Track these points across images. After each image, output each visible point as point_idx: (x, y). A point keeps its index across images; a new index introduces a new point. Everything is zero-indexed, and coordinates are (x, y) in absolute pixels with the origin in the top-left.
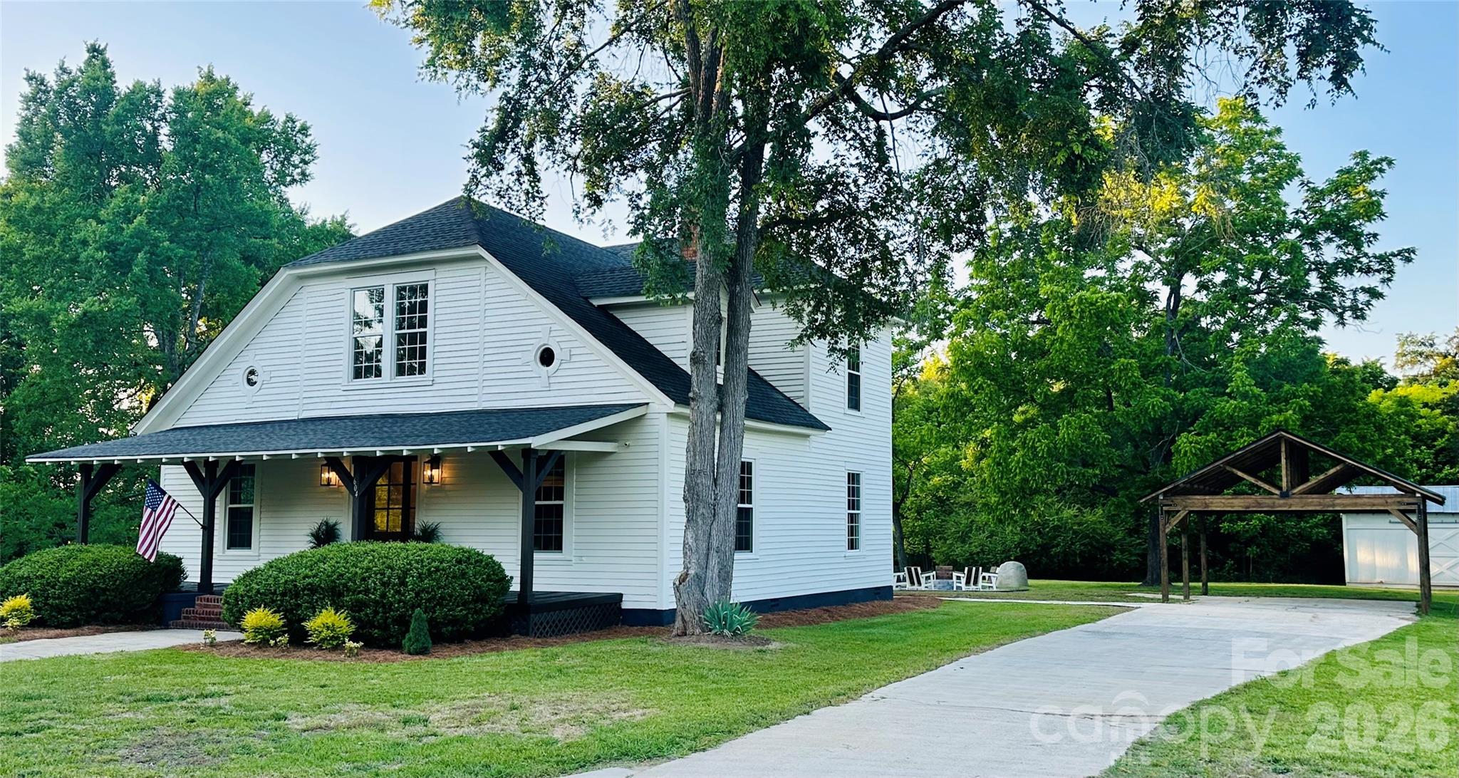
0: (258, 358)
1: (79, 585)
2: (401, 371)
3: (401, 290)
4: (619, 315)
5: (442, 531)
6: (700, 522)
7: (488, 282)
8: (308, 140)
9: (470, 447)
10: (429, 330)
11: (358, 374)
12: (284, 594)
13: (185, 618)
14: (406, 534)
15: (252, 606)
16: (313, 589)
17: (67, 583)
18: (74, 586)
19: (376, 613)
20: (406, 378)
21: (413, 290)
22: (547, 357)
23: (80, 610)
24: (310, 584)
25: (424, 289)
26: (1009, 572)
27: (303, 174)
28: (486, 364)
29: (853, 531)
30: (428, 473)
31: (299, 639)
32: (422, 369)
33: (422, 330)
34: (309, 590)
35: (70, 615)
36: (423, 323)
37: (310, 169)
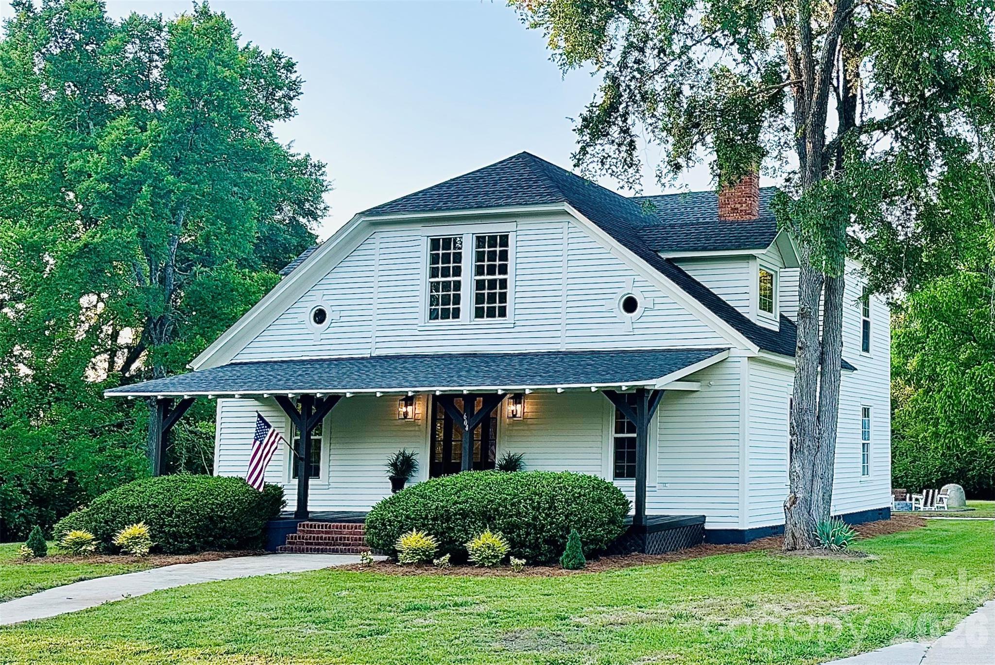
0: (325, 298)
1: (198, 514)
2: (479, 313)
3: (480, 240)
4: (683, 267)
5: (525, 460)
6: (807, 453)
7: (570, 235)
8: (293, 77)
9: (594, 387)
10: (509, 277)
11: (433, 315)
12: (435, 519)
13: (290, 543)
14: (484, 463)
15: (403, 529)
16: (464, 515)
17: (184, 511)
18: (192, 514)
19: (528, 534)
20: (486, 320)
21: (492, 241)
22: (630, 305)
23: (198, 536)
24: (462, 509)
25: (505, 240)
26: (952, 492)
27: (286, 109)
28: (569, 310)
29: (865, 458)
30: (512, 407)
31: (460, 559)
32: (503, 313)
33: (502, 277)
34: (460, 514)
35: (187, 542)
36: (503, 270)
37: (294, 104)
